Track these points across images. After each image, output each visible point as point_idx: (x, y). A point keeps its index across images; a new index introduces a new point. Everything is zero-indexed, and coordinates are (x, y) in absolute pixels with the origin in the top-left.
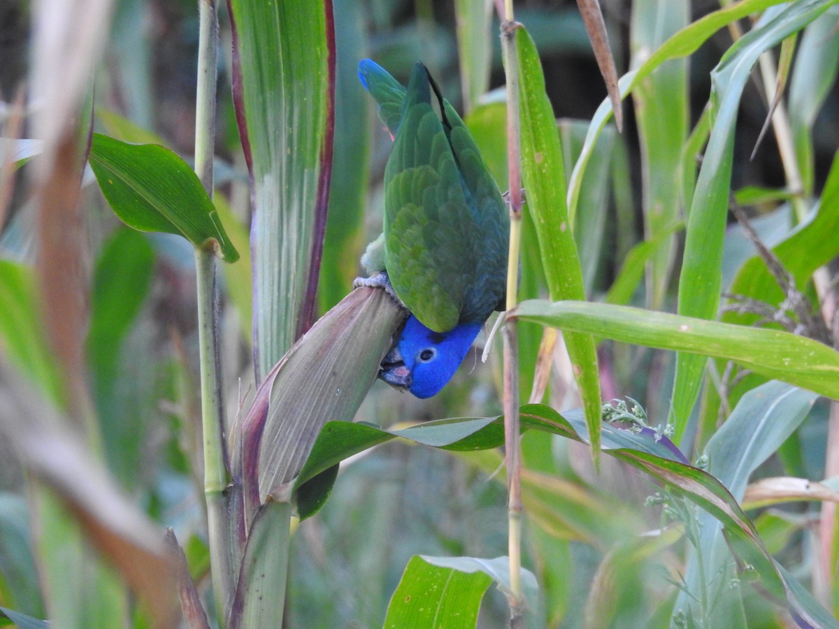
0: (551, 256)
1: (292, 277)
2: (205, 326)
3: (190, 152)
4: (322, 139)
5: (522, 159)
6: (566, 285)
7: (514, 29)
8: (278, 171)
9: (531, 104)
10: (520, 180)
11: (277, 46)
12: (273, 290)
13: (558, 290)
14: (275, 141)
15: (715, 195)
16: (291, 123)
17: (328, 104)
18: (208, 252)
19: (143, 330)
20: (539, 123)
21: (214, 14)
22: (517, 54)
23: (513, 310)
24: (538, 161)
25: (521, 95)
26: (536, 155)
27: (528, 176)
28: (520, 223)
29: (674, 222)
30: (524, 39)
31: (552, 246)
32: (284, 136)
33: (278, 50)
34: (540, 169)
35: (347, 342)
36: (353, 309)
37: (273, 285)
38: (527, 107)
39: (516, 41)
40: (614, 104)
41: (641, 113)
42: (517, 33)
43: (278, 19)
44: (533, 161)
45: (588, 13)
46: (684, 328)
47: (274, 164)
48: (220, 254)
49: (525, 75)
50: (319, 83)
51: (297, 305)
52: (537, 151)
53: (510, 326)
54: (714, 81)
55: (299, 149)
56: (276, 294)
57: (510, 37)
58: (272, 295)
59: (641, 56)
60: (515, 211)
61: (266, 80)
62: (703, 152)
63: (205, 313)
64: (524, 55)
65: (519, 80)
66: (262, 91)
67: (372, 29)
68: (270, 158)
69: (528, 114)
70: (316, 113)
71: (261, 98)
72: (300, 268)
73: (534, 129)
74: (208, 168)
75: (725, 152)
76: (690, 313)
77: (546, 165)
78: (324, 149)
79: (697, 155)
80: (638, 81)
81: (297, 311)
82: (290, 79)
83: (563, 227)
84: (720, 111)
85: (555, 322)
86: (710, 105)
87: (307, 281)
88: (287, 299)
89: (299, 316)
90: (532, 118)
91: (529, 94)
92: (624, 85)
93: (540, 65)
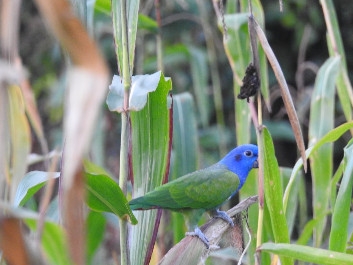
0: (276, 224)
1: (146, 232)
2: (123, 252)
3: (118, 177)
4: (164, 175)
5: (265, 183)
6: (282, 237)
7: (262, 129)
8: (144, 187)
9: (269, 160)
10: (263, 192)
11: (148, 135)
12: (138, 237)
13: (278, 239)
14: (144, 174)
15: (345, 200)
16: (151, 167)
17: (167, 161)
18: (125, 220)
19: (101, 252)
20: (272, 168)
21: (128, 120)
22: (263, 139)
23: (259, 247)
24: (271, 184)
25: (265, 156)
26: (270, 182)
27: (267, 191)
28: (263, 210)
29: (326, 211)
30: (266, 133)
31: (276, 220)
32: (148, 172)
33: (148, 136)
34: (272, 187)
35: (182, 259)
36: (185, 245)
37: (138, 234)
38: (267, 162)
39: (263, 134)
40: (304, 161)
41: (312, 165)
42: (263, 130)
43: (149, 123)
44: (269, 184)
45: (293, 122)
46: (331, 256)
47: (143, 184)
48: (130, 221)
49: (266, 148)
50: (164, 151)
51: (147, 244)
52: (271, 180)
53: (258, 254)
54: (345, 152)
55: (154, 178)
56: (139, 239)
57: (260, 132)
58: (137, 239)
59: (313, 141)
60: (261, 205)
61: (142, 149)
62: (340, 182)
63: (123, 246)
64: (266, 140)
65: (264, 150)
66: (140, 152)
67: (200, 127)
68: (141, 181)
69: (267, 164)
70: (162, 163)
71: (140, 155)
72: (150, 228)
73: (270, 171)
74: (125, 185)
75: (349, 182)
76: (334, 249)
77: (274, 186)
78: (164, 179)
79: (337, 183)
80: (312, 153)
81: (147, 246)
82: (152, 149)
83: (281, 212)
84: (347, 165)
85: (276, 252)
86: (343, 162)
87: (152, 235)
88: (143, 241)
89: (148, 248)
90: (269, 166)
91: (268, 156)
92: (308, 153)
93: (272, 144)
